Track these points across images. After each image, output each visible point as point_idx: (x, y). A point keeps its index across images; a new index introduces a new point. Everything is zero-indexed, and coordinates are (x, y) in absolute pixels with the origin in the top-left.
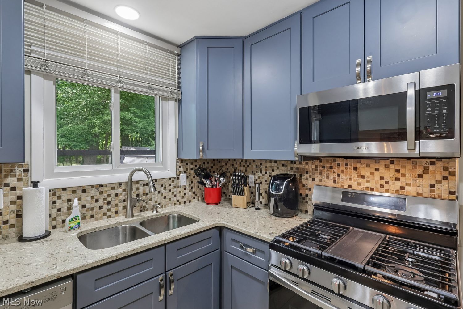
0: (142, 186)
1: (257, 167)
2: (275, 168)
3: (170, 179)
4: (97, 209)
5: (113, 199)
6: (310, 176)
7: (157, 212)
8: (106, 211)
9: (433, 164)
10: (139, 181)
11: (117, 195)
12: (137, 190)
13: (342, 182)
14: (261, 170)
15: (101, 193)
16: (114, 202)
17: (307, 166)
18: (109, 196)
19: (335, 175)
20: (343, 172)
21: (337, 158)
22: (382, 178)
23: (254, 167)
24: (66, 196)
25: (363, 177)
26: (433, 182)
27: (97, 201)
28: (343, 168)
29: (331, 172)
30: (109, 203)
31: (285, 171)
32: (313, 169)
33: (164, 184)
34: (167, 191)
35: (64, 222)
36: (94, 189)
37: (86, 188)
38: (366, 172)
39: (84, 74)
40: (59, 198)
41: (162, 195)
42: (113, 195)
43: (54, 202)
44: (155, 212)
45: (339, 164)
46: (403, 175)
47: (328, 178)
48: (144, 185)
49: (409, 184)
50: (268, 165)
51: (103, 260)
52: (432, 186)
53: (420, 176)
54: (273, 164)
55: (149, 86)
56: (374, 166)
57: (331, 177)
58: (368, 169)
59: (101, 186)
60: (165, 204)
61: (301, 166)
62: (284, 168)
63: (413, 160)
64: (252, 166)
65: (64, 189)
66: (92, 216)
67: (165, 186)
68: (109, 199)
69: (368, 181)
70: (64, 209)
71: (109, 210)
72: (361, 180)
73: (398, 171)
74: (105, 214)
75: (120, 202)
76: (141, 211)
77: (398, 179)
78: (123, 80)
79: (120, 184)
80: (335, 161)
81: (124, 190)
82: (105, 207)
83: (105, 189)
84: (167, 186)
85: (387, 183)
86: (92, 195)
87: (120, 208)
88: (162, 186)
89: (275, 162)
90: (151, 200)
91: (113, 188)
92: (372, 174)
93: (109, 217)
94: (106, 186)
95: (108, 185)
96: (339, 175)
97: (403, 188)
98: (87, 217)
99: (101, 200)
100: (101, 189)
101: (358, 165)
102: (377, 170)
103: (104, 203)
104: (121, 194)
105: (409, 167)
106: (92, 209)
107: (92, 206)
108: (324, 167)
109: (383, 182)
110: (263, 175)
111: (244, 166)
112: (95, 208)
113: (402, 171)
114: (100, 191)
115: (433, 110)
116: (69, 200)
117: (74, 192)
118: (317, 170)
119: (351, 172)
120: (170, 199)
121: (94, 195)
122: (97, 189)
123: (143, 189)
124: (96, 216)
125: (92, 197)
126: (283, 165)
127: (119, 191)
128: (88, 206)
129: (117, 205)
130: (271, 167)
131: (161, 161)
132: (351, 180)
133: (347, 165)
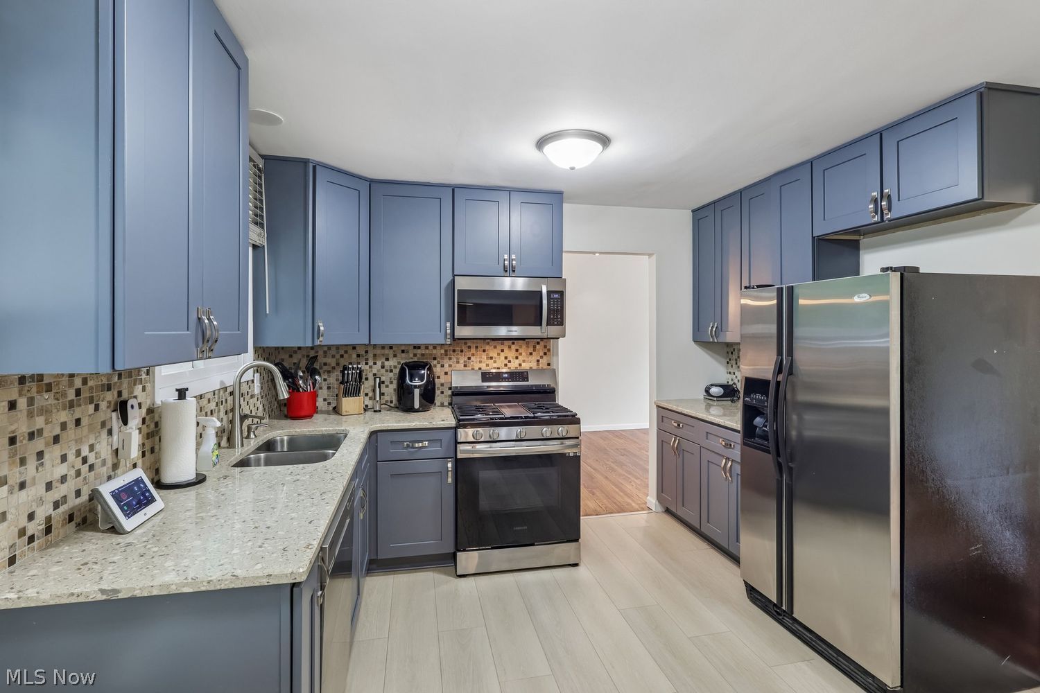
1: (358, 356)
2: (391, 356)
6: (439, 363)
7: (255, 436)
9: (538, 343)
11: (212, 413)
13: (472, 365)
14: (367, 359)
15: (201, 409)
17: (434, 351)
19: (466, 359)
20: (473, 355)
21: (467, 341)
22: (506, 358)
23: (354, 356)
25: (491, 358)
26: (539, 358)
28: (473, 351)
29: (461, 355)
31: (406, 358)
32: (441, 354)
38: (493, 353)
45: (469, 347)
46: (521, 354)
47: (458, 362)
49: (524, 361)
50: (378, 352)
52: (538, 361)
53: (531, 354)
54: (387, 351)
56: (500, 347)
57: (462, 361)
58: (495, 350)
59: (201, 397)
61: (427, 351)
62: (403, 355)
63: (527, 340)
64: (350, 356)
69: (495, 362)
72: (490, 362)
73: (517, 350)
77: (517, 358)
79: (215, 393)
80: (466, 343)
81: (218, 404)
83: (204, 402)
85: (510, 362)
89: (391, 348)
91: (209, 401)
92: (499, 354)
95: (206, 396)
96: (469, 358)
97: (520, 365)
100: (201, 403)
101: (487, 347)
102: (502, 351)
104: (215, 411)
105: (524, 347)
108: (454, 351)
109: (506, 362)
110: (371, 367)
111: (333, 356)
113: (520, 351)
115: (554, 306)
118: (446, 355)
119: (481, 355)
121: (196, 413)
122: (198, 403)
126: (403, 351)
127: (214, 405)
130: (383, 355)
132: (480, 362)
133: (477, 347)
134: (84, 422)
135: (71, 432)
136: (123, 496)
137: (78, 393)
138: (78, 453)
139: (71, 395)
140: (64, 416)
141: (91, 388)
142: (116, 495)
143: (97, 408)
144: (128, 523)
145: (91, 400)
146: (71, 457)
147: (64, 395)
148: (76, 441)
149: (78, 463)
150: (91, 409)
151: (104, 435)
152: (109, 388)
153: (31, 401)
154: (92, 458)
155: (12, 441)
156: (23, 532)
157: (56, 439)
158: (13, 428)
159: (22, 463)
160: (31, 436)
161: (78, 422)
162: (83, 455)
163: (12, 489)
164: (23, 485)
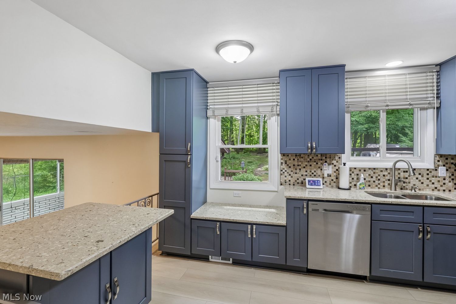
0: (403, 172)
3: (428, 170)
4: (372, 182)
7: (415, 191)
8: (377, 184)
10: (400, 169)
11: (384, 176)
12: (398, 174)
15: (374, 173)
16: (382, 179)
18: (379, 175)
24: (356, 172)
27: (372, 177)
30: (379, 180)
33: (421, 173)
34: (425, 178)
35: (355, 185)
36: (370, 170)
37: (366, 169)
39: (366, 107)
40: (353, 172)
41: (420, 181)
43: (351, 175)
44: (413, 191)
48: (404, 172)
51: (384, 201)
55: (409, 103)
59: (374, 169)
60: (422, 188)
65: (355, 168)
66: (369, 186)
67: (423, 174)
68: (379, 177)
70: (355, 179)
71: (379, 184)
74: (377, 186)
75: (386, 181)
76: (401, 189)
78: (389, 104)
79: (386, 169)
81: (389, 173)
82: (377, 182)
83: (377, 171)
84: (425, 175)
86: (369, 173)
87: (386, 184)
88: (420, 174)
90: (410, 183)
91: (382, 171)
93: (379, 188)
94: (378, 169)
98: (366, 185)
99: (374, 177)
100: (374, 171)
104: (387, 175)
106: (369, 181)
116: (358, 175)
117: (360, 170)
120: (428, 185)
121: (370, 174)
122: (372, 170)
123: (404, 174)
124: (371, 186)
125: (369, 175)
127: (386, 173)
128: (367, 179)
129: (384, 182)
131: (419, 155)
134: (313, 166)
135: (309, 167)
136: (311, 182)
137: (311, 159)
138: (311, 171)
139: (309, 160)
140: (306, 163)
141: (315, 159)
142: (309, 181)
143: (317, 163)
144: (308, 186)
145: (315, 162)
146: (308, 171)
147: (307, 159)
148: (310, 169)
149: (311, 173)
150: (315, 163)
151: (319, 170)
152: (322, 160)
153: (298, 159)
154: (315, 174)
155: (294, 165)
156: (296, 181)
157: (304, 167)
158: (294, 163)
159: (296, 169)
160: (298, 165)
161: (311, 165)
162: (312, 172)
163: (294, 173)
164: (296, 173)
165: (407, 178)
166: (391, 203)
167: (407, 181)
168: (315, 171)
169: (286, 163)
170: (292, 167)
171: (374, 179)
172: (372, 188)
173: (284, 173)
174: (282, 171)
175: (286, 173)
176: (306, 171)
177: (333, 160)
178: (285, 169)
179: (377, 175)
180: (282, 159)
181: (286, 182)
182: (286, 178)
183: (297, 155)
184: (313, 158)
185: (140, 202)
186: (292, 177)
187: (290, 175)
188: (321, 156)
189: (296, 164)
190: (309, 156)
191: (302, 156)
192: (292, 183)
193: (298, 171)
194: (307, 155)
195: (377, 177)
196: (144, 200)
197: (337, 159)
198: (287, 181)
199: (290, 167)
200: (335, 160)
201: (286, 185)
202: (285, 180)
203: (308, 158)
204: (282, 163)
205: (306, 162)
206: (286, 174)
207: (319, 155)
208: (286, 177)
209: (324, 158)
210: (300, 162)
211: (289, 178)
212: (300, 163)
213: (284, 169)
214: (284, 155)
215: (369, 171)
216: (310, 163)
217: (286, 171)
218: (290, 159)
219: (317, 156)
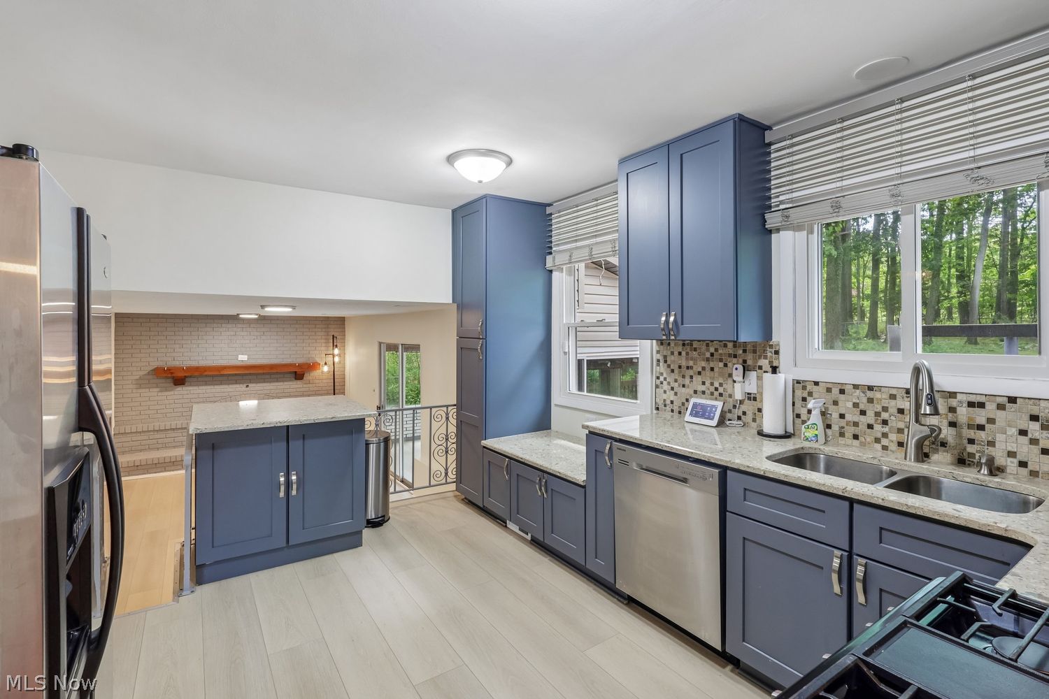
0: (965, 405)
4: (863, 427)
5: (892, 418)
8: (879, 435)
10: (955, 393)
11: (901, 411)
12: (950, 412)
15: (870, 401)
16: (896, 422)
18: (885, 409)
24: (818, 393)
27: (863, 413)
30: (885, 422)
33: (1042, 415)
36: (858, 391)
37: (846, 388)
40: (810, 394)
41: (1034, 441)
42: (893, 410)
48: (971, 404)
59: (870, 388)
65: (816, 383)
66: (856, 437)
68: (885, 416)
71: (885, 435)
74: (877, 440)
82: (878, 428)
83: (877, 395)
86: (854, 401)
88: (1034, 418)
90: (994, 446)
91: (893, 397)
93: (885, 448)
94: (880, 390)
95: (883, 389)
98: (846, 434)
99: (870, 413)
100: (870, 394)
103: (876, 420)
106: (856, 424)
107: (856, 420)
112: (860, 423)
114: (868, 396)
117: (829, 390)
121: (858, 401)
122: (863, 392)
123: (968, 413)
124: (861, 439)
125: (856, 405)
128: (849, 417)
129: (900, 431)
134: (716, 369)
135: (708, 372)
136: (699, 407)
137: (712, 355)
138: (712, 384)
139: (708, 355)
140: (703, 364)
141: (721, 354)
142: (695, 405)
143: (726, 365)
144: (688, 417)
145: (721, 360)
146: (708, 383)
147: (705, 354)
148: (710, 378)
149: (712, 389)
150: (721, 365)
151: (730, 381)
152: (735, 356)
153: (687, 354)
154: (721, 390)
155: (680, 367)
156: (683, 404)
157: (699, 373)
158: (680, 362)
159: (684, 377)
160: (688, 368)
161: (712, 369)
162: (715, 386)
163: (679, 386)
164: (684, 386)
165: (981, 427)
166: (762, 473)
167: (982, 435)
168: (721, 385)
169: (666, 362)
170: (676, 371)
171: (870, 418)
172: (863, 445)
173: (662, 383)
174: (658, 378)
175: (665, 383)
176: (704, 383)
177: (760, 358)
178: (665, 375)
179: (879, 409)
180: (658, 352)
181: (665, 406)
182: (665, 396)
183: (686, 342)
184: (716, 350)
185: (434, 410)
186: (676, 394)
187: (672, 389)
188: (735, 346)
189: (684, 364)
190: (707, 345)
191: (694, 346)
192: (676, 408)
193: (687, 381)
194: (705, 344)
195: (877, 414)
196: (445, 409)
197: (769, 354)
198: (668, 402)
199: (673, 371)
200: (766, 358)
201: (665, 410)
202: (665, 400)
203: (708, 350)
204: (658, 361)
205: (704, 360)
206: (665, 386)
207: (730, 345)
208: (665, 392)
209: (741, 352)
210: (692, 359)
211: (670, 396)
212: (691, 363)
213: (662, 374)
214: (662, 344)
215: (855, 392)
216: (712, 364)
217: (665, 379)
218: (672, 353)
219: (725, 346)
